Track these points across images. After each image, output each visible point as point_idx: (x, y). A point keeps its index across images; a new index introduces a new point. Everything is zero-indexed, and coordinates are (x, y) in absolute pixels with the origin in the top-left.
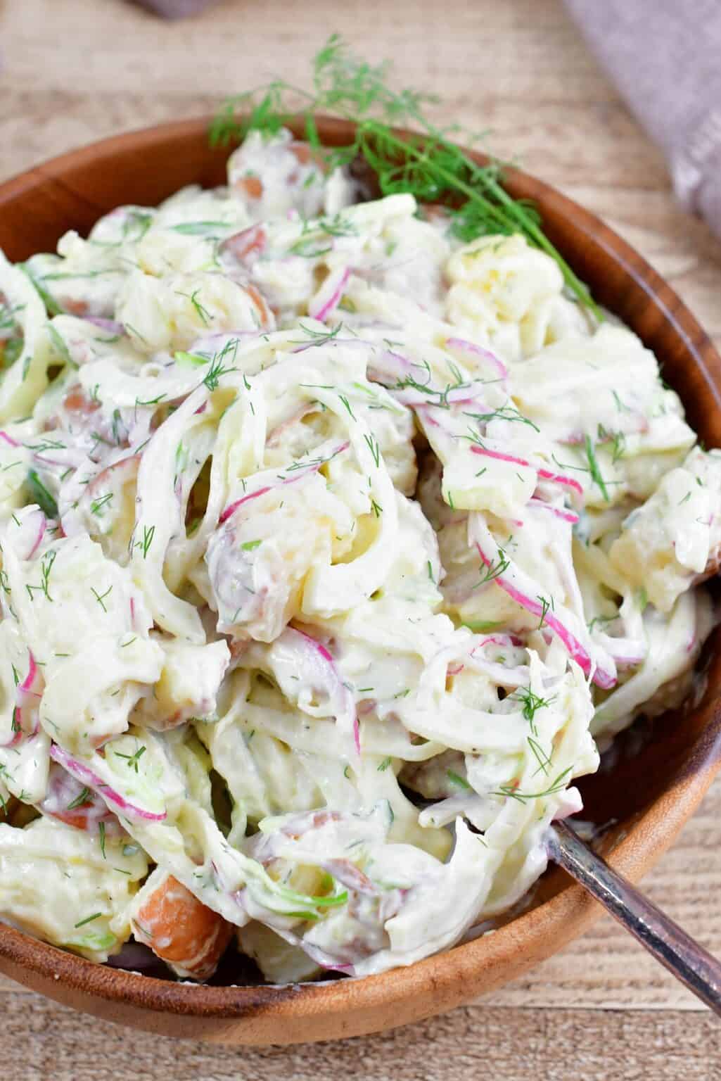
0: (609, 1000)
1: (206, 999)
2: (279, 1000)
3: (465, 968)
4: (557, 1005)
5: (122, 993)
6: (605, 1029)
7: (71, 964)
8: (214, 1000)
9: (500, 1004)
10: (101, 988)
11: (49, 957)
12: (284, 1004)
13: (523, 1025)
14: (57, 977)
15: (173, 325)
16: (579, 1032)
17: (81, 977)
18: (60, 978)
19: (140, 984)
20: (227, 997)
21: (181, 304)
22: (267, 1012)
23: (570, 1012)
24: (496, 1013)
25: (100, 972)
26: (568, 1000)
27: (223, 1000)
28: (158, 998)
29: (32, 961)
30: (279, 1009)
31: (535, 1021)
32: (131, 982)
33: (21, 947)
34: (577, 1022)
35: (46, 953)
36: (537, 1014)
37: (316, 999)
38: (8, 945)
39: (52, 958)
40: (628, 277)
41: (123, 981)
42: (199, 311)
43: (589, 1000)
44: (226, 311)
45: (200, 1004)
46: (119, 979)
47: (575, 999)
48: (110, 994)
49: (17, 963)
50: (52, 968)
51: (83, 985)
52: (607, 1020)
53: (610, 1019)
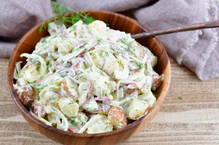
17: (115, 132)
29: (107, 135)
33: (104, 134)
42: (71, 44)
48: (121, 132)
49: (105, 137)
50: (110, 134)
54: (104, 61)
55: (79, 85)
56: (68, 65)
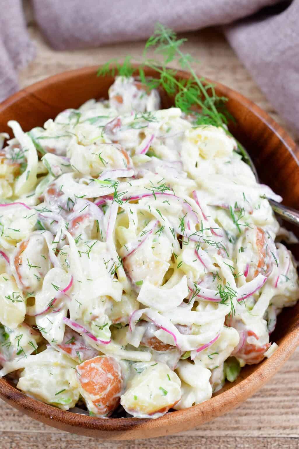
0: (292, 434)
1: (112, 424)
2: (141, 423)
3: (215, 407)
4: (271, 436)
5: (78, 423)
6: (291, 445)
7: (57, 412)
8: (115, 424)
9: (249, 436)
10: (70, 421)
11: (48, 410)
12: (143, 424)
13: (258, 444)
14: (51, 417)
15: (91, 166)
16: (280, 447)
17: (61, 417)
18: (53, 418)
19: (85, 419)
20: (120, 422)
21: (94, 158)
22: (137, 428)
23: (277, 439)
24: (247, 439)
25: (69, 415)
26: (276, 434)
27: (119, 424)
28: (93, 424)
29: (41, 411)
30: (141, 426)
31: (263, 442)
32: (81, 418)
33: (36, 406)
34: (280, 442)
35: (47, 408)
36: (264, 440)
37: (156, 422)
38: (31, 406)
39: (49, 410)
40: (264, 125)
41: (78, 418)
42: (102, 161)
43: (285, 434)
44: (113, 160)
45: (110, 426)
46: (77, 417)
47: (279, 433)
48: (73, 424)
49: (35, 412)
50: (49, 414)
51: (62, 420)
52: (292, 442)
53: (293, 441)
54: (139, 245)
55: (53, 267)
56: (66, 206)
